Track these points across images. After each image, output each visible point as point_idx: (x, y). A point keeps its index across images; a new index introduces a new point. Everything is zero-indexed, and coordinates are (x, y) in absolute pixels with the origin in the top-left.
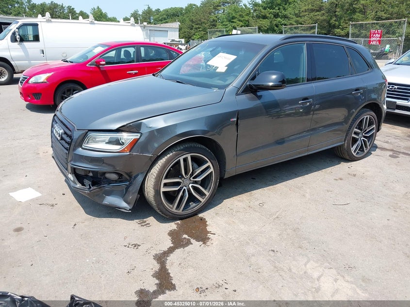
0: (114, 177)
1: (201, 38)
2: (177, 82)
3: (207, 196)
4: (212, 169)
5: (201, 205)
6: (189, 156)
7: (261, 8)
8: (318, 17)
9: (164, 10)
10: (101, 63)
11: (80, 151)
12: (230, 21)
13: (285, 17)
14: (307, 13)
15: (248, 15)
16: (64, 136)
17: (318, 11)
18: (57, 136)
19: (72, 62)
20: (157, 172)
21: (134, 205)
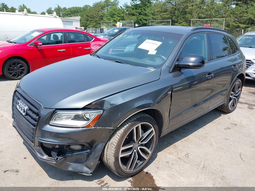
0: (78, 147)
1: (94, 26)
2: (116, 62)
3: (150, 155)
4: (154, 133)
5: (146, 162)
6: (139, 125)
7: (130, 9)
8: (165, 16)
9: (68, 8)
10: (39, 44)
11: (48, 128)
12: (112, 17)
13: (146, 15)
14: (158, 13)
15: (123, 13)
16: (30, 112)
17: (164, 12)
18: (22, 112)
19: (16, 43)
20: (117, 142)
21: (95, 169)
